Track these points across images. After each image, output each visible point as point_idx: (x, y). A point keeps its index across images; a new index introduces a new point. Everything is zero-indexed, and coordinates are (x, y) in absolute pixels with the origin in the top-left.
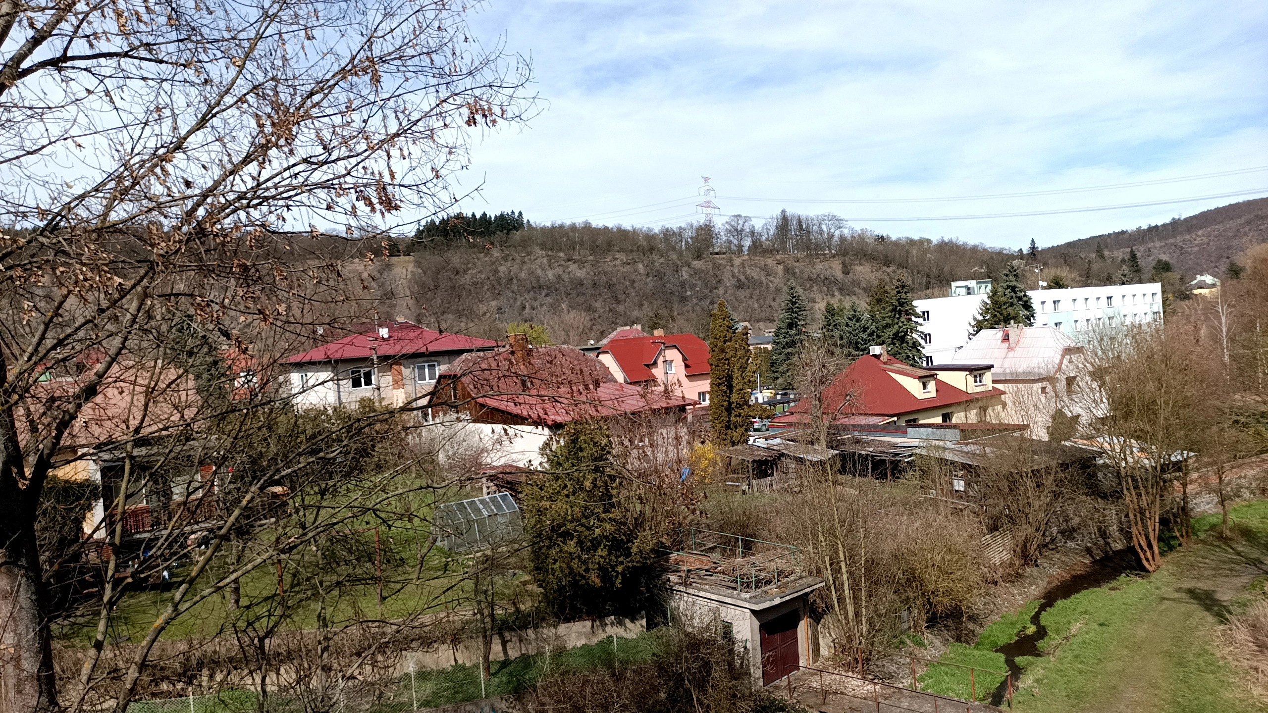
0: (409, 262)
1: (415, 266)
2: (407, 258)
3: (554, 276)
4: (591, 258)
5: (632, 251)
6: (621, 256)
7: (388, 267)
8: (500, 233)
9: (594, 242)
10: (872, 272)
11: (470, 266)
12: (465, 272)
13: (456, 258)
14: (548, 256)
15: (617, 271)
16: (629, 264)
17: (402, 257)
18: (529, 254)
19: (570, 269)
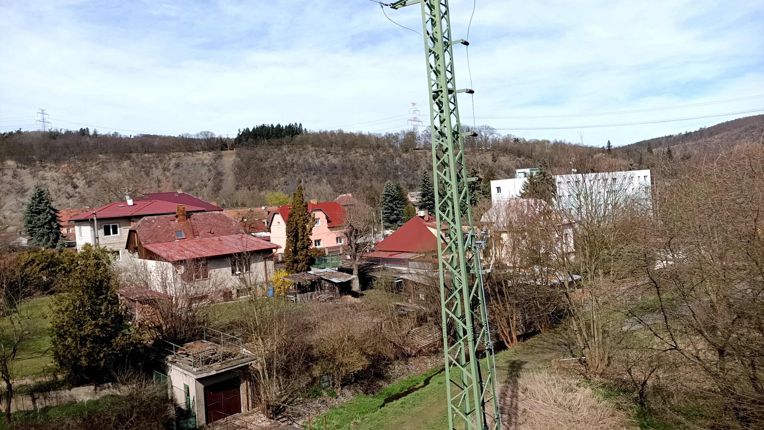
0: (233, 154)
1: (236, 157)
2: (232, 151)
3: (319, 162)
4: (342, 152)
5: (366, 147)
6: (361, 151)
7: (220, 157)
8: (287, 137)
9: (344, 142)
10: (510, 160)
11: (269, 156)
12: (266, 160)
13: (260, 152)
14: (315, 150)
15: (357, 160)
16: (364, 155)
17: (229, 151)
18: (304, 149)
19: (329, 158)
